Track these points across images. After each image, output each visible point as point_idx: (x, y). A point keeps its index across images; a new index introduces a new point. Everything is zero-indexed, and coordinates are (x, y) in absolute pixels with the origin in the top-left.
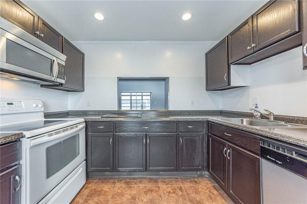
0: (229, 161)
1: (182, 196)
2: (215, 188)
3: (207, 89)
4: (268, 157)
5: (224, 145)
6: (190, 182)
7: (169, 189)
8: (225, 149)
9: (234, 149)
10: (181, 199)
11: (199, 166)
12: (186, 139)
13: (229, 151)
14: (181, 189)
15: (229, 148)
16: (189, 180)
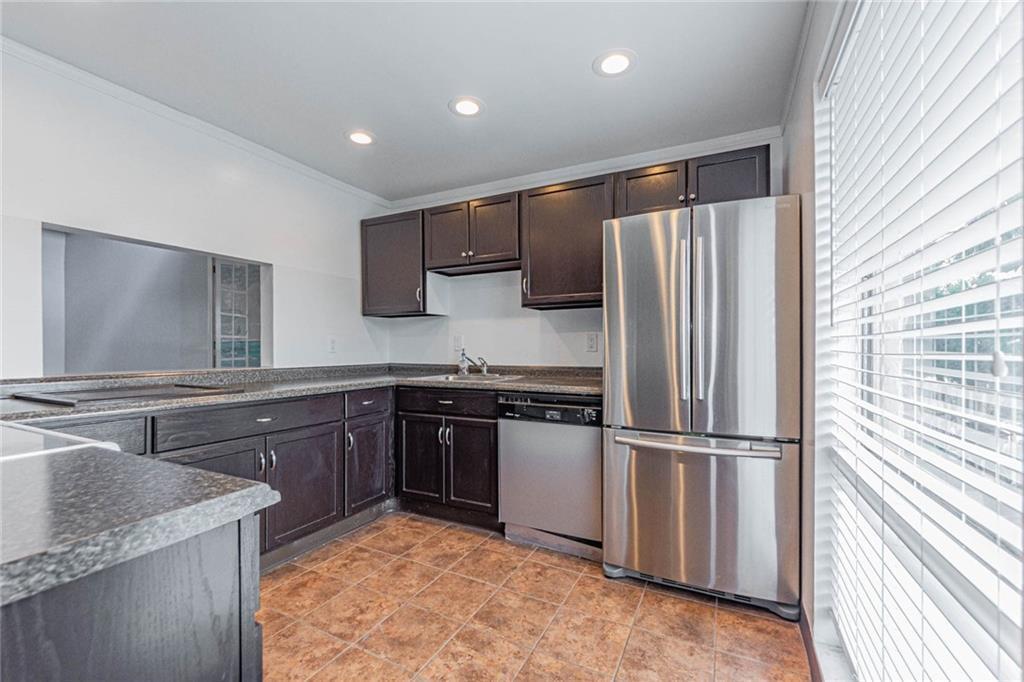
0: (448, 447)
1: (374, 555)
2: (413, 520)
3: (366, 313)
4: (508, 414)
5: (438, 424)
6: (367, 533)
7: (340, 562)
8: (441, 429)
9: (456, 424)
10: (376, 560)
11: (381, 491)
12: (359, 434)
13: (448, 430)
14: (361, 550)
15: (447, 426)
16: (363, 532)
